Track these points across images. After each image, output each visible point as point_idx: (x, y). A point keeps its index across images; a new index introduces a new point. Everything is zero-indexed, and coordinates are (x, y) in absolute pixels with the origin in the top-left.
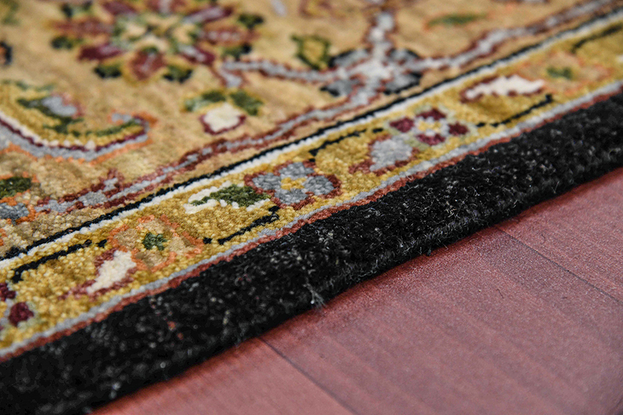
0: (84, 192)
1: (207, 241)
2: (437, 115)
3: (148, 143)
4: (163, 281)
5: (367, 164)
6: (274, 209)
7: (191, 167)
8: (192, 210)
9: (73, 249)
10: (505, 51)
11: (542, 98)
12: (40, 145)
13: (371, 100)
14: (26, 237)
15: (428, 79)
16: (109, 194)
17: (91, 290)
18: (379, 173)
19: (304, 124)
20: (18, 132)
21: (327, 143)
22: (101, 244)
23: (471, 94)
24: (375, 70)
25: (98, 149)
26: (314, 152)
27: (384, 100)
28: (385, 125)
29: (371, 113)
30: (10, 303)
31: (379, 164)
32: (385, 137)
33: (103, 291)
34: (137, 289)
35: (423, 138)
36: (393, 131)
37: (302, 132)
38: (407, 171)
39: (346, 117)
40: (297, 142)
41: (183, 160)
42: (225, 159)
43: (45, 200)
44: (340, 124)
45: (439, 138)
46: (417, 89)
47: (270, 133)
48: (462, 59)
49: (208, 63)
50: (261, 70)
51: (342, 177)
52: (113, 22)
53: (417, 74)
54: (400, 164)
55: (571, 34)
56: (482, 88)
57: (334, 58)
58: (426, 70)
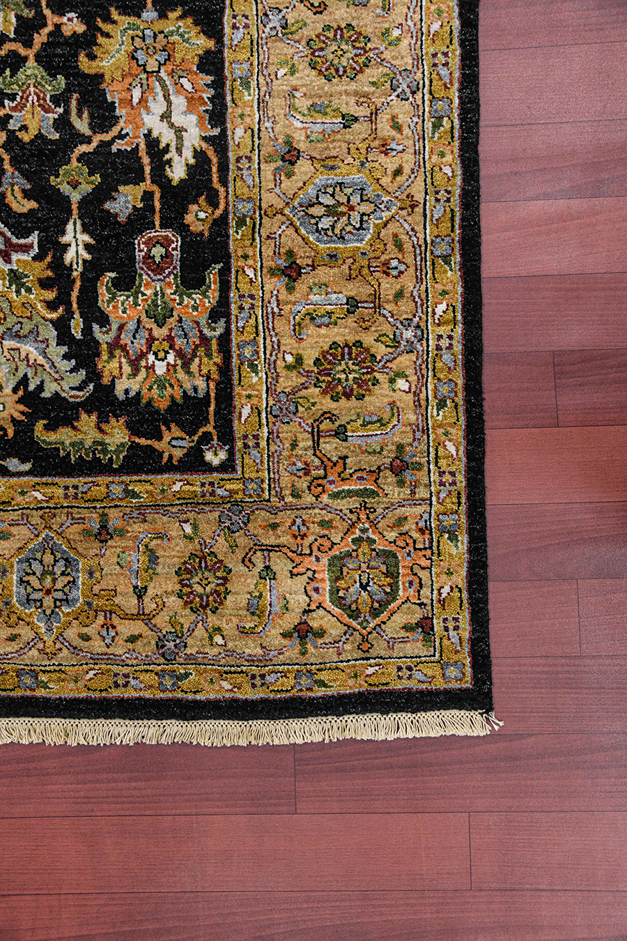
0: (414, 436)
1: (455, 423)
2: (440, 337)
3: (403, 409)
4: (463, 442)
5: (449, 368)
6: (453, 401)
7: (420, 406)
8: (440, 418)
9: (437, 450)
10: (424, 296)
11: (451, 308)
12: (387, 433)
13: (422, 345)
14: (424, 457)
15: (422, 324)
16: (418, 430)
17: (455, 456)
18: (455, 369)
19: (421, 369)
20: (377, 435)
21: (434, 370)
22: (439, 444)
23: (437, 321)
24: (408, 334)
25: (398, 422)
26: (435, 376)
27: (424, 342)
28: (435, 352)
29: (428, 351)
30: (447, 474)
31: (451, 366)
32: (441, 356)
33: (457, 454)
34: (462, 448)
35: (447, 348)
36: (439, 352)
37: (424, 372)
38: (460, 362)
39: (425, 358)
40: (428, 377)
41: (416, 406)
42: (423, 396)
43: (411, 445)
44: (427, 361)
45: (451, 344)
46: (425, 332)
47: (419, 379)
48: (420, 310)
49: (373, 370)
50: (388, 361)
51: (450, 377)
52: (334, 379)
53: (418, 327)
54: (455, 361)
55: (428, 276)
56: (437, 317)
57: (394, 338)
58: (418, 323)
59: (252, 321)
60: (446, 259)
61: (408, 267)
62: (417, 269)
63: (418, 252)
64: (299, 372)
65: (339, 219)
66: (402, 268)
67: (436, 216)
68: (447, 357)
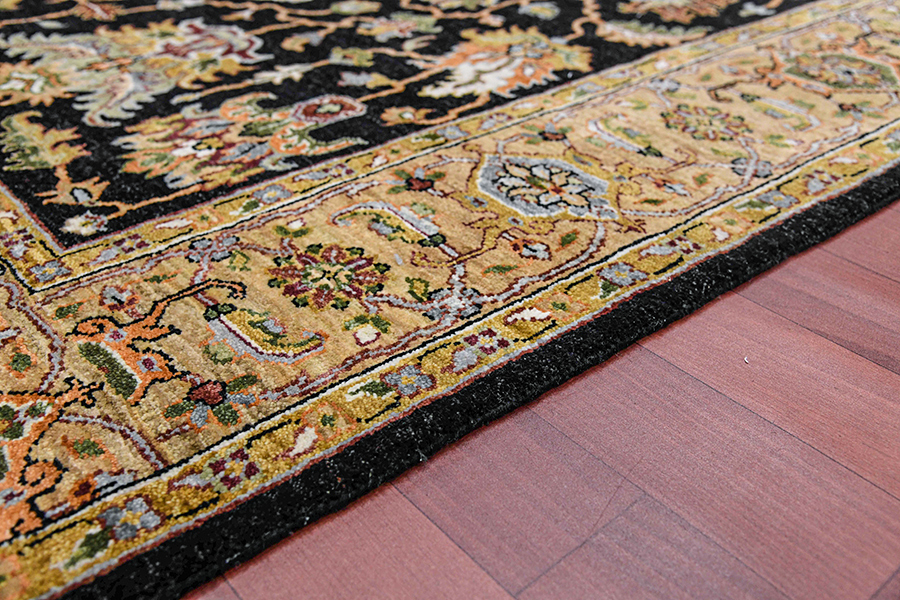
0: (287, 386)
1: (359, 420)
2: (491, 333)
3: (324, 351)
4: (333, 448)
5: (451, 367)
6: (398, 398)
7: (349, 368)
8: (350, 398)
9: (281, 425)
10: (528, 291)
11: (549, 323)
12: (262, 353)
13: (453, 323)
14: (254, 417)
15: (486, 309)
16: (301, 387)
17: (291, 454)
18: (458, 373)
19: (414, 339)
20: (249, 344)
21: (428, 352)
22: (297, 422)
23: (510, 320)
24: (455, 303)
25: (295, 356)
26: (420, 358)
27: (461, 323)
28: (461, 340)
29: (453, 332)
30: (246, 462)
31: (458, 367)
32: (462, 348)
33: (299, 455)
34: (318, 454)
35: (482, 348)
36: (466, 344)
37: (413, 344)
38: (475, 372)
39: (438, 334)
40: (410, 352)
41: (344, 363)
42: (369, 363)
43: (265, 391)
44: (435, 339)
45: (492, 349)
46: (479, 316)
47: (395, 345)
48: (505, 296)
49: (358, 296)
50: (388, 302)
51: (437, 376)
52: (304, 269)
53: (479, 306)
54: (471, 367)
55: (564, 281)
56: (516, 316)
57: (431, 294)
58: (484, 303)
59: (316, 182)
60: (609, 286)
61: (550, 259)
62: (558, 267)
63: (583, 258)
64: (282, 239)
65: (530, 187)
66: (542, 254)
67: (652, 251)
68: (468, 355)
